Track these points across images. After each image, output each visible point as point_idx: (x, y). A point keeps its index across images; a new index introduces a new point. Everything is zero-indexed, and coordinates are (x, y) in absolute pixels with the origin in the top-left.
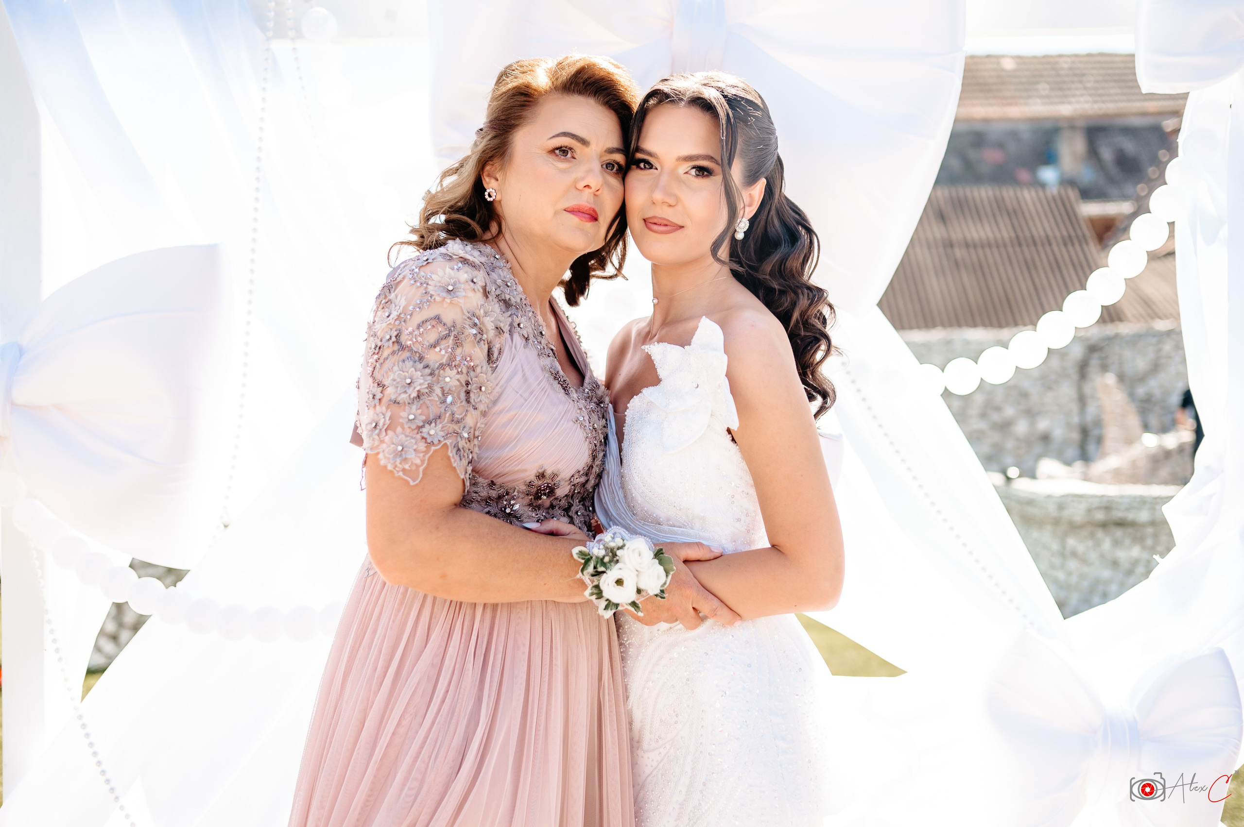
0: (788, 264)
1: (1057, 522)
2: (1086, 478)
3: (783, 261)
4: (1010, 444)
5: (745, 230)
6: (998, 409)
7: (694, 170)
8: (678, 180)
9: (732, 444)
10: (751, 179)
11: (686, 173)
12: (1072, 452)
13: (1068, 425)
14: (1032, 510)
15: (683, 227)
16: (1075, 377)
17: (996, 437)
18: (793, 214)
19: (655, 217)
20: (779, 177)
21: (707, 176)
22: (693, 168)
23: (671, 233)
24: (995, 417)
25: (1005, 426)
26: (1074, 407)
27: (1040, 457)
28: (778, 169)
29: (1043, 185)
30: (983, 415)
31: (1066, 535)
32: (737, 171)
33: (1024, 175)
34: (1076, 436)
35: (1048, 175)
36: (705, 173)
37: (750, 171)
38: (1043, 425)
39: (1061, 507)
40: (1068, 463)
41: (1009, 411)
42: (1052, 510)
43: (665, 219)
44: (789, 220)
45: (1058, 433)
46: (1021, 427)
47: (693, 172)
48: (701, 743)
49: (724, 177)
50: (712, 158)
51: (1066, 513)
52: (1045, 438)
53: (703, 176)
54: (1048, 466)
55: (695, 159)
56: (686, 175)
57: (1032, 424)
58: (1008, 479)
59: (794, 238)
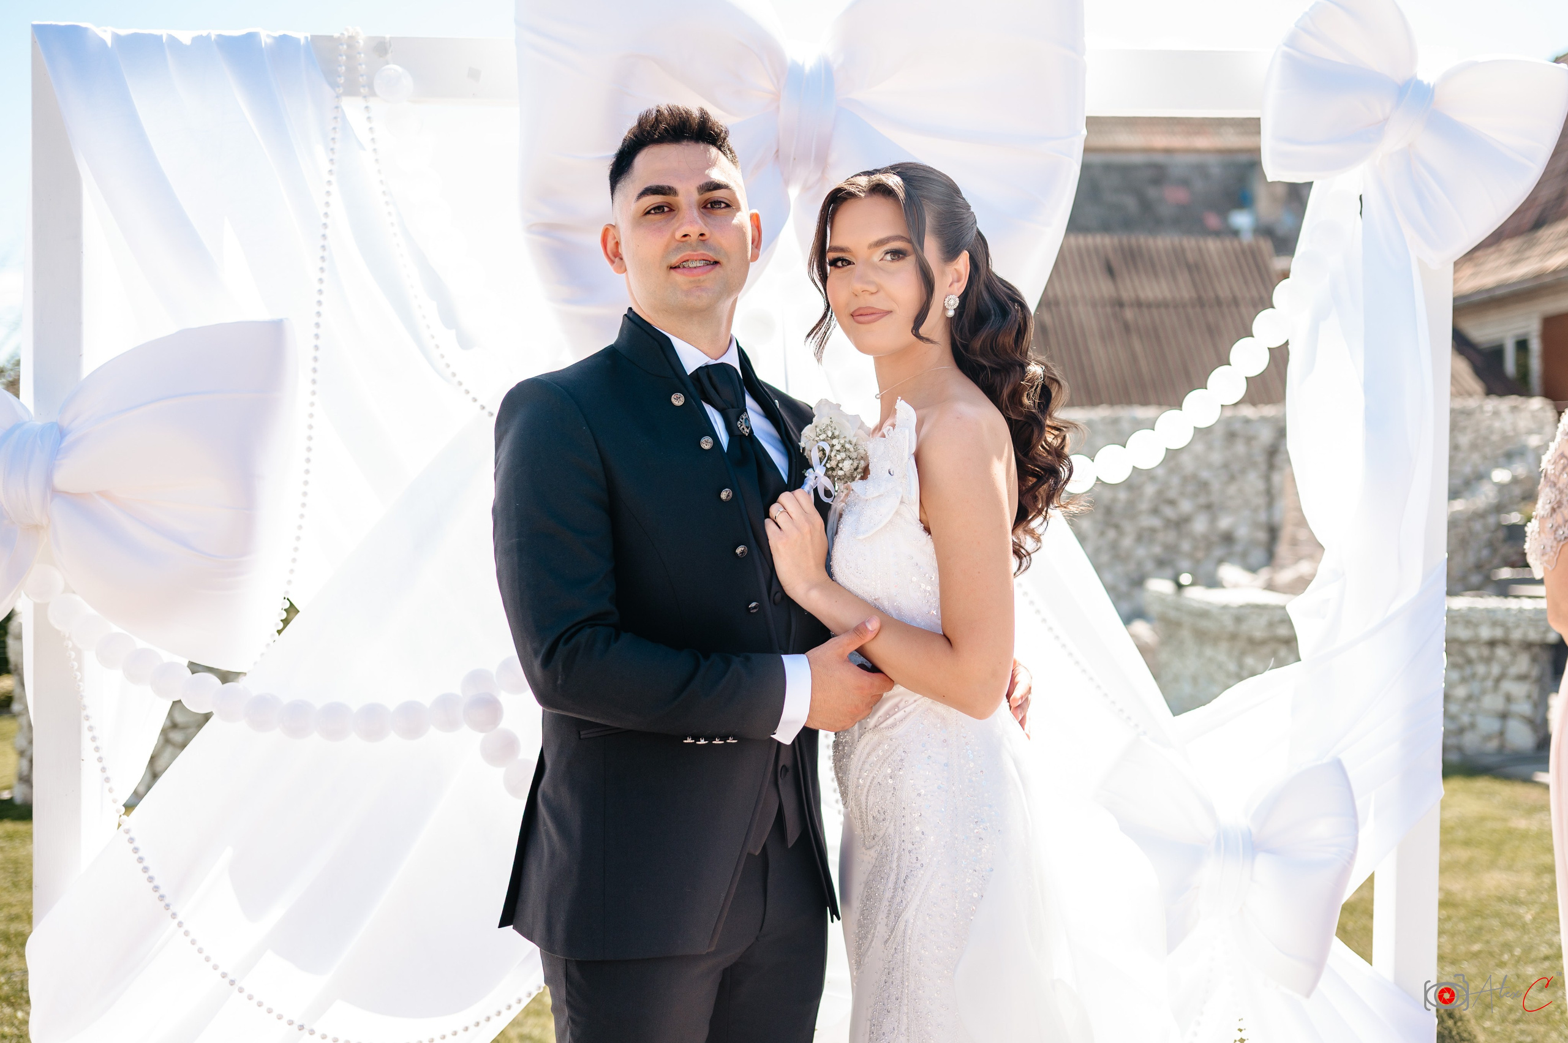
0: (1000, 340)
1: (1233, 637)
2: (1270, 587)
3: (994, 337)
4: (1186, 546)
5: (955, 307)
6: (1172, 503)
7: (889, 254)
8: (875, 267)
9: (924, 535)
10: (951, 253)
11: (882, 260)
12: (1257, 555)
13: (1256, 525)
14: (1204, 624)
15: (891, 312)
16: (1263, 467)
17: (1170, 536)
18: (1005, 289)
19: (860, 309)
20: (982, 251)
21: (903, 258)
22: (887, 253)
23: (879, 320)
24: (1169, 512)
25: (1180, 524)
26: (1261, 501)
27: (1221, 561)
28: (980, 244)
29: (1235, 233)
30: (1155, 511)
31: (1243, 653)
32: (931, 249)
33: (1213, 221)
34: (1262, 536)
35: (1242, 220)
36: (901, 255)
37: (948, 246)
38: (1225, 523)
39: (1239, 619)
40: (1253, 570)
41: (1186, 506)
42: (1229, 623)
43: (870, 308)
44: (999, 295)
45: (1243, 532)
46: (1200, 525)
47: (888, 257)
48: (903, 841)
49: (917, 257)
50: (902, 237)
51: (1244, 628)
52: (1228, 538)
53: (899, 259)
54: (1229, 572)
55: (886, 241)
56: (882, 262)
57: (1213, 520)
58: (1180, 586)
59: (1004, 312)
